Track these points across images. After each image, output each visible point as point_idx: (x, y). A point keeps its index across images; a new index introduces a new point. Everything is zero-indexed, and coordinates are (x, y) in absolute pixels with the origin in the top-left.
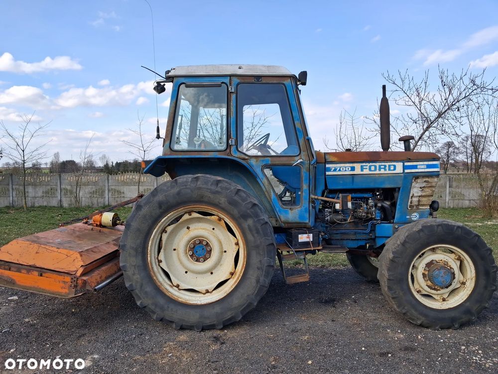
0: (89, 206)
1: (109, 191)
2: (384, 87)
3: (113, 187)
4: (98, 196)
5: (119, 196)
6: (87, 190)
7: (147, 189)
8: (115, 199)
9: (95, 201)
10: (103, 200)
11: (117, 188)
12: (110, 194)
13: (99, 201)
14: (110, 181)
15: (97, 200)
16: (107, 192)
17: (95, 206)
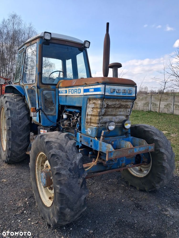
0: (142, 110)
1: (151, 103)
2: (108, 24)
3: (153, 102)
4: (146, 106)
5: (155, 106)
6: (142, 103)
7: (169, 103)
8: (153, 108)
9: (145, 108)
10: (148, 108)
11: (155, 102)
12: (152, 105)
13: (147, 108)
14: (152, 99)
15: (146, 108)
16: (150, 104)
17: (145, 110)
